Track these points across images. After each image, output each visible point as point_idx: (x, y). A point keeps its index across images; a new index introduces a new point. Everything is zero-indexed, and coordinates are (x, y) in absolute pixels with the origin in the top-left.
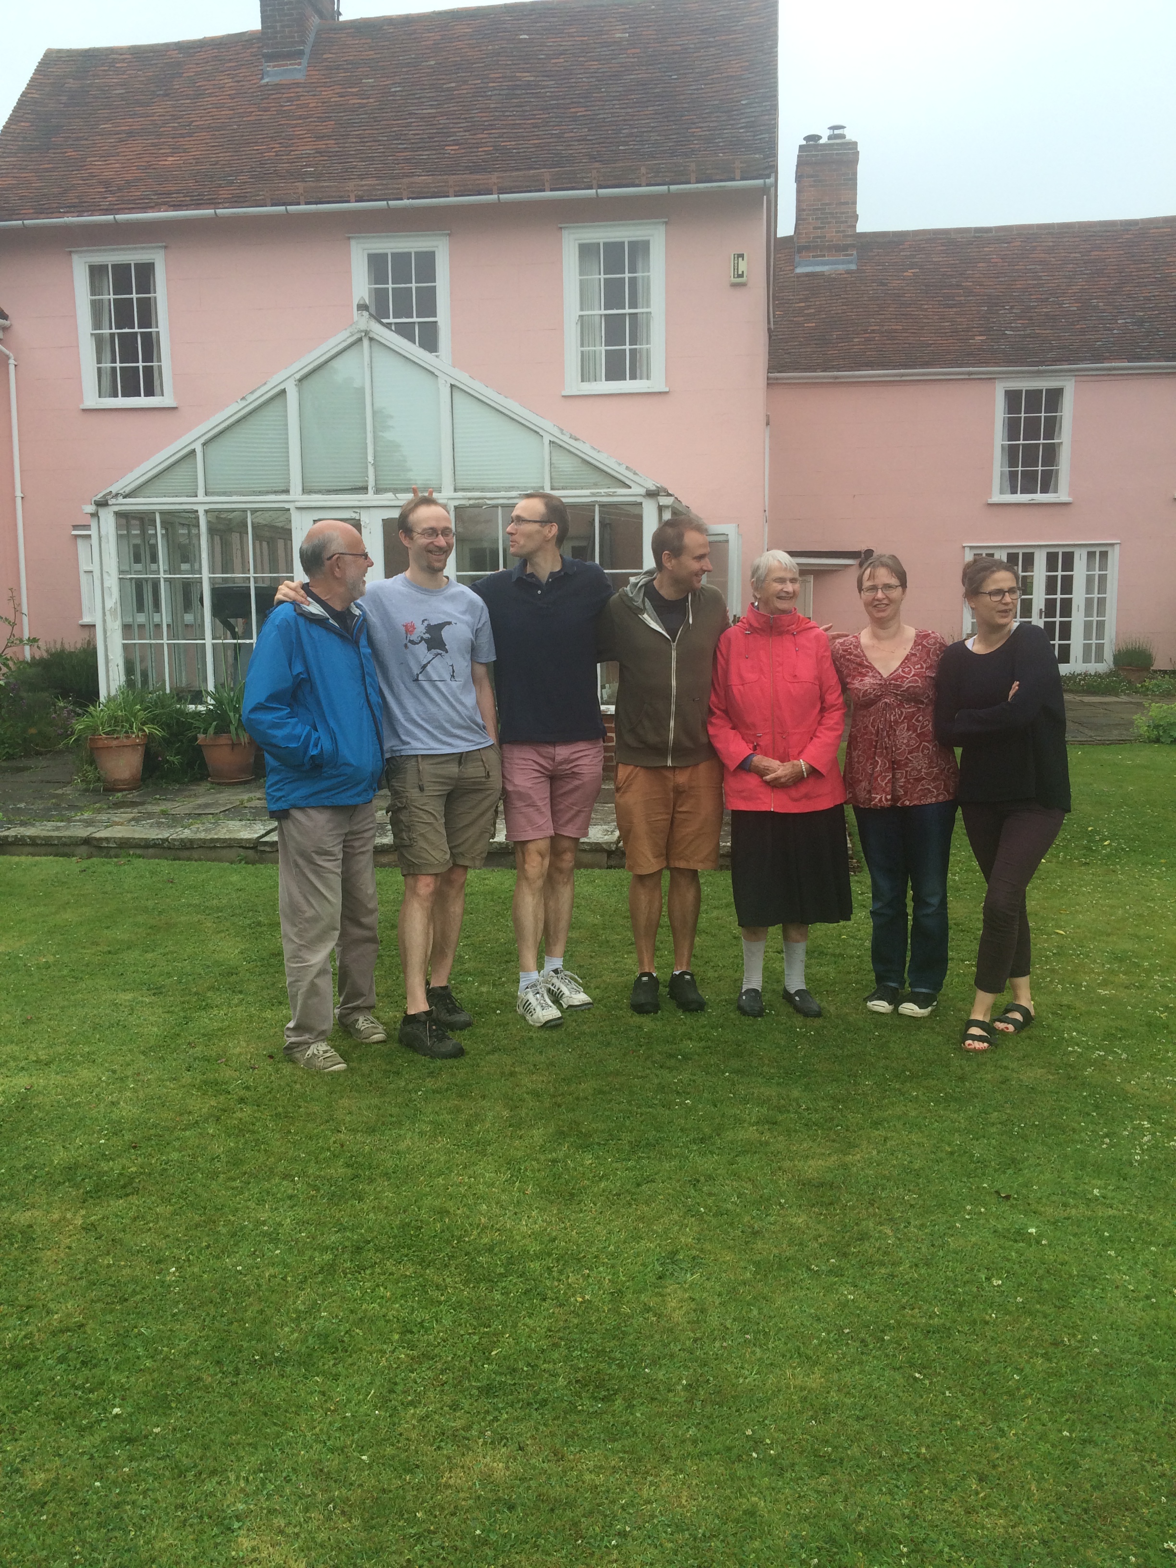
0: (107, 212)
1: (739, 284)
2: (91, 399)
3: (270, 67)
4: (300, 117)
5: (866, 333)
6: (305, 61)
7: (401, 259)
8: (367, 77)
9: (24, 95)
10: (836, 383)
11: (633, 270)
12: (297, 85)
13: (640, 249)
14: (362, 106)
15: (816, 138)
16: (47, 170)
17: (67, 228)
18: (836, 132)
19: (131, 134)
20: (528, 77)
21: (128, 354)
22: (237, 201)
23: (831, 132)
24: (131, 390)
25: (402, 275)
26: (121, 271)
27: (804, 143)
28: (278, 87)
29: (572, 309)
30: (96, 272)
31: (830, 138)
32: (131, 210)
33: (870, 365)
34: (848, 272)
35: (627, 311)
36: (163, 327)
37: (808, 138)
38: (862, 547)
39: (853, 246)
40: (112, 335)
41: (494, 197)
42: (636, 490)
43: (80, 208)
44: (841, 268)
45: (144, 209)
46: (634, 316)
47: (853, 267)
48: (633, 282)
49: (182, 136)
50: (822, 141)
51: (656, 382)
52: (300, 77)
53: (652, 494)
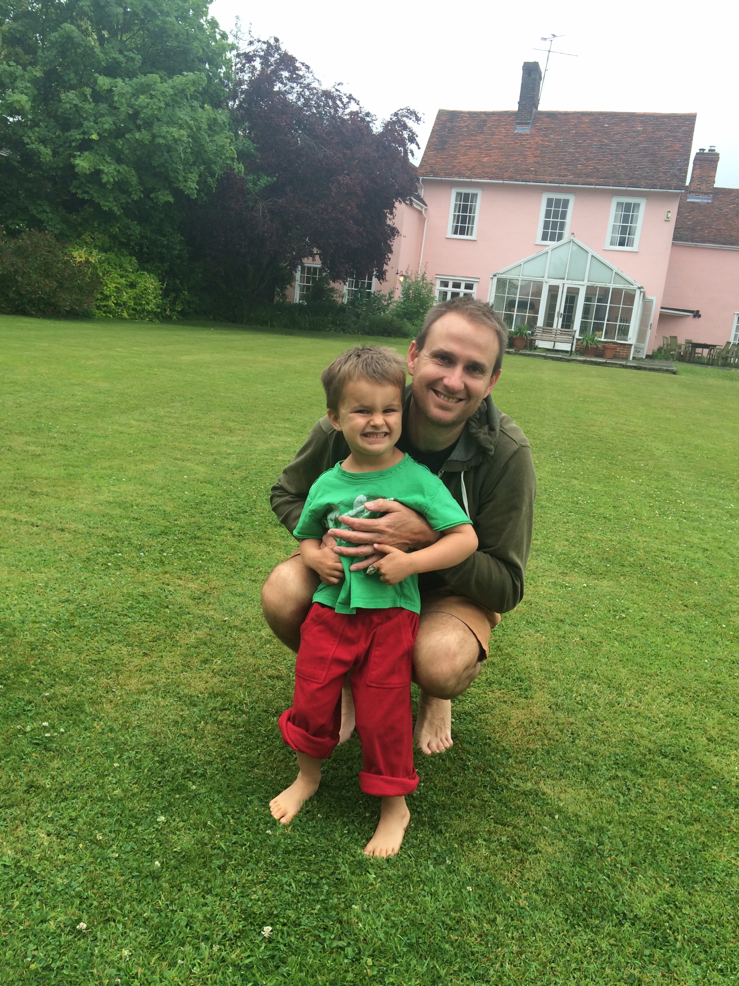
0: (468, 178)
1: (667, 220)
2: (450, 235)
3: (518, 127)
4: (528, 148)
5: (710, 228)
6: (530, 126)
7: (558, 201)
8: (551, 134)
9: (434, 127)
10: (696, 247)
11: (633, 212)
12: (527, 135)
13: (637, 206)
14: (550, 146)
15: (703, 150)
16: (445, 158)
17: (455, 181)
18: (712, 148)
19: (471, 147)
20: (606, 141)
21: (463, 221)
22: (510, 178)
23: (709, 148)
24: (462, 233)
25: (557, 206)
26: (467, 196)
27: (698, 151)
28: (521, 135)
29: (611, 222)
30: (459, 195)
31: (709, 150)
32: (476, 178)
33: (710, 242)
34: (708, 203)
35: (629, 225)
36: (477, 215)
37: (700, 150)
38: (696, 309)
39: (711, 193)
40: (459, 216)
41: (593, 187)
42: (635, 286)
43: (460, 175)
44: (705, 201)
45: (480, 178)
46: (630, 227)
47: (710, 201)
48: (632, 215)
49: (489, 150)
50: (706, 152)
51: (635, 248)
52: (528, 132)
53: (639, 288)
